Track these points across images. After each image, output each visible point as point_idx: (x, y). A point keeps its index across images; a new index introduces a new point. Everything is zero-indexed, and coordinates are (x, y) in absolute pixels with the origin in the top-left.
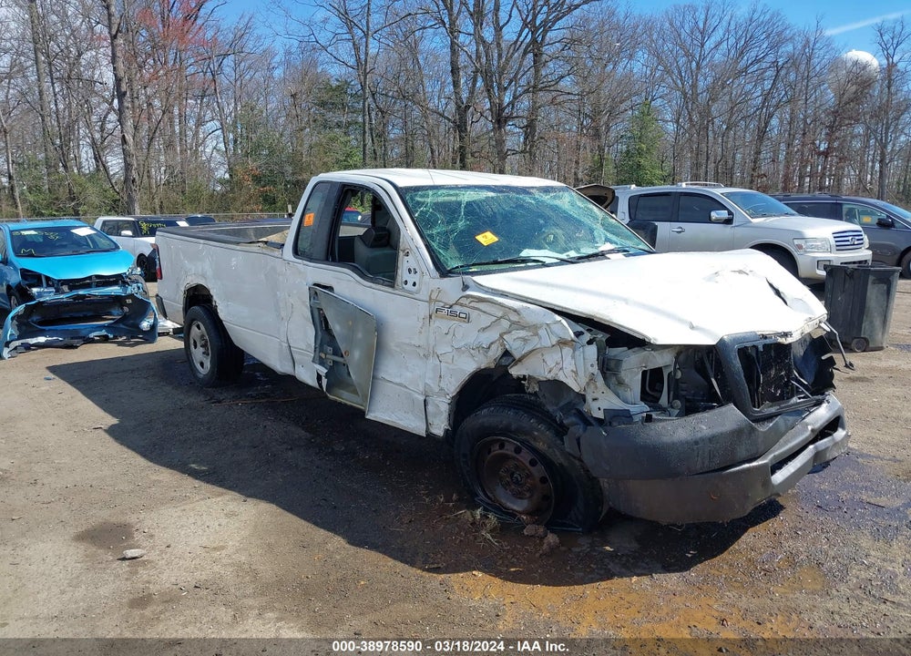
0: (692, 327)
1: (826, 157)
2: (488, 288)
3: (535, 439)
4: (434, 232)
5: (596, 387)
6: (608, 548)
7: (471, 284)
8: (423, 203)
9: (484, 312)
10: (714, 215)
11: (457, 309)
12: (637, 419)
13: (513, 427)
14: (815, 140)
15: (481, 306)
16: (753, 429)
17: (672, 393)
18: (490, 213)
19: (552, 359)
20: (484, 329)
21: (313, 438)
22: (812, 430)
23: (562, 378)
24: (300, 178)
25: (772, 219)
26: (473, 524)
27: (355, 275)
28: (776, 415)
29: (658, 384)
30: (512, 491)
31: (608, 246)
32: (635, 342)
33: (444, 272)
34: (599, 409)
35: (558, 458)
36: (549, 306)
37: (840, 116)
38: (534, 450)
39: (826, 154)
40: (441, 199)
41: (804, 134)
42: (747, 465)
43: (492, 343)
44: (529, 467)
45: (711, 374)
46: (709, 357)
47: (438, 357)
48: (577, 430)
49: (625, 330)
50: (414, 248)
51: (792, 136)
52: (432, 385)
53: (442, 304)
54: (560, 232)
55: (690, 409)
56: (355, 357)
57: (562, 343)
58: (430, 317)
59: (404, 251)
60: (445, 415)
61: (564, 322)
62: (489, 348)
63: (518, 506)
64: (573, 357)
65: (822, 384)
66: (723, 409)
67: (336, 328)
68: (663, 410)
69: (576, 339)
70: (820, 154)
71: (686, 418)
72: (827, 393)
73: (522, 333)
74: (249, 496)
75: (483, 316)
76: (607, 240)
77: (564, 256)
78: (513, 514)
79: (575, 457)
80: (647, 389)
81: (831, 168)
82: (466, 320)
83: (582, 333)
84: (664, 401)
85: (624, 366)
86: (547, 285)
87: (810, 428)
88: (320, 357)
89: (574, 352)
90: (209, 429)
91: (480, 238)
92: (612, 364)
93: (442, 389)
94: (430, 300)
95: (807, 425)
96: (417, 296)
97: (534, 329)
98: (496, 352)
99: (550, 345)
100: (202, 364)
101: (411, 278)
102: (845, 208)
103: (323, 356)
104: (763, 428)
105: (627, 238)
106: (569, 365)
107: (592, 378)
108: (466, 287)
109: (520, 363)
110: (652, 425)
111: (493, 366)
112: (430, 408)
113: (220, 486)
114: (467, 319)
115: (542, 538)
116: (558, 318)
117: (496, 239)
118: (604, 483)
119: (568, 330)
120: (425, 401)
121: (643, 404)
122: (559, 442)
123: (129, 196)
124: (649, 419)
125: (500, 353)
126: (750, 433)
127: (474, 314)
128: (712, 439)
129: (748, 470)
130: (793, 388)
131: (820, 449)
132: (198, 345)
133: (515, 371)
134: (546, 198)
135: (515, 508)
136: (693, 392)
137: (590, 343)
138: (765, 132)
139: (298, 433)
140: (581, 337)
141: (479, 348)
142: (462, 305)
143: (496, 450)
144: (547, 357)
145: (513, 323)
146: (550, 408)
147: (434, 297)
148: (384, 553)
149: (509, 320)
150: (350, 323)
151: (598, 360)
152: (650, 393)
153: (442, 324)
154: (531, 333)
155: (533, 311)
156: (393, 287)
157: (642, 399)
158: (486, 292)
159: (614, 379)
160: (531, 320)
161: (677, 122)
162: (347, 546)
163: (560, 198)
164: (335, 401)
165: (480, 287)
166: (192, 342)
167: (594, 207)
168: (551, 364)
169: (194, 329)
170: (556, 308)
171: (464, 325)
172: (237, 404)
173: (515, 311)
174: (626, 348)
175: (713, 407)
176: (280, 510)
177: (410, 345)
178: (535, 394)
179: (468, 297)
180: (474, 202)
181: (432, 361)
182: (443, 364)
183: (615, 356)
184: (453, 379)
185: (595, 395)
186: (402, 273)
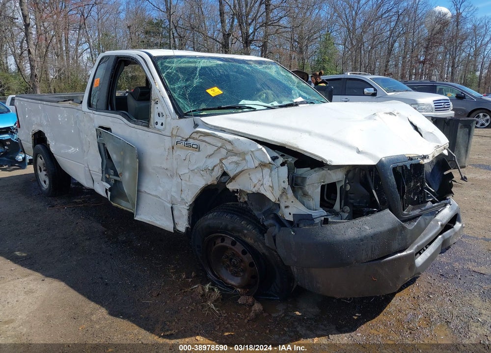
0: (359, 152)
1: (424, 64)
2: (212, 126)
3: (245, 236)
4: (176, 86)
5: (287, 198)
6: (298, 313)
7: (200, 123)
8: (170, 67)
9: (209, 143)
10: (366, 91)
11: (191, 141)
12: (317, 221)
13: (229, 227)
14: (418, 55)
15: (207, 139)
16: (404, 228)
17: (343, 201)
18: (218, 74)
19: (256, 177)
20: (210, 156)
21: (106, 231)
22: (442, 225)
23: (263, 192)
24: (134, 74)
25: (399, 93)
26: (203, 295)
27: (124, 119)
28: (418, 216)
29: (333, 194)
30: (231, 271)
31: (300, 99)
32: (316, 164)
33: (181, 114)
34: (290, 214)
35: (261, 249)
36: (254, 138)
37: (432, 41)
38: (244, 243)
39: (423, 62)
40: (183, 65)
41: (412, 51)
42: (399, 255)
43: (215, 166)
44: (241, 255)
45: (372, 187)
46: (370, 175)
47: (180, 176)
48: (274, 230)
49: (308, 155)
50: (161, 98)
51: (406, 53)
52: (176, 197)
53: (180, 138)
54: (270, 92)
55: (356, 214)
56: (126, 177)
57: (263, 165)
58: (173, 148)
59: (154, 100)
60: (186, 218)
61: (264, 149)
62: (213, 170)
63: (234, 281)
64: (270, 176)
65: (444, 192)
66: (382, 213)
67: (114, 157)
68: (336, 214)
69: (272, 162)
70: (420, 62)
71: (354, 221)
72: (448, 198)
73: (235, 159)
74: (47, 276)
75: (209, 146)
76: (300, 96)
77: (269, 105)
78: (232, 287)
79: (273, 250)
80: (326, 198)
81: (426, 70)
82: (197, 150)
83: (277, 158)
84: (337, 207)
85: (308, 182)
86: (254, 123)
87: (440, 223)
88: (106, 177)
89: (271, 172)
90: (38, 226)
91: (209, 91)
92: (299, 181)
93: (183, 199)
94: (172, 136)
95: (437, 221)
96: (163, 133)
97: (242, 154)
98: (218, 173)
99: (254, 167)
100: (45, 182)
101: (160, 120)
102: (438, 88)
103: (108, 176)
104: (410, 226)
105: (314, 95)
106: (267, 181)
107: (284, 192)
108: (196, 125)
109: (233, 181)
110: (328, 227)
111: (216, 183)
112: (175, 213)
113: (30, 269)
114: (198, 148)
115: (251, 306)
116: (260, 146)
117: (221, 92)
118: (294, 270)
119: (267, 155)
120: (172, 207)
121: (321, 210)
122: (261, 238)
123: (33, 84)
124: (326, 221)
125: (220, 173)
126: (401, 231)
127: (203, 145)
128: (374, 237)
129: (399, 258)
130: (424, 194)
131: (446, 238)
132: (42, 170)
133: (231, 186)
134: (259, 67)
135: (233, 283)
136: (358, 200)
137: (283, 165)
138: (392, 50)
139: (98, 227)
140: (276, 160)
141: (206, 169)
142: (194, 139)
143: (219, 243)
144: (253, 177)
145: (229, 151)
146: (256, 213)
147: (174, 133)
148: (133, 322)
149: (226, 149)
150: (122, 153)
151: (288, 178)
152: (327, 200)
153: (181, 153)
154: (241, 159)
155: (242, 142)
156: (148, 127)
157: (322, 206)
158: (210, 129)
159: (300, 192)
160: (241, 148)
161: (345, 45)
162: (107, 316)
163: (269, 68)
164: (117, 207)
165: (206, 125)
166: (38, 168)
167: (292, 76)
168: (255, 181)
169: (39, 159)
170: (259, 139)
171: (197, 153)
172: (64, 208)
173: (230, 142)
174: (309, 168)
175: (373, 212)
176: (67, 287)
177: (161, 168)
178: (246, 202)
179: (197, 132)
180: (207, 67)
181: (176, 180)
182: (183, 182)
183: (301, 175)
184: (190, 193)
185: (287, 204)
186: (154, 117)
